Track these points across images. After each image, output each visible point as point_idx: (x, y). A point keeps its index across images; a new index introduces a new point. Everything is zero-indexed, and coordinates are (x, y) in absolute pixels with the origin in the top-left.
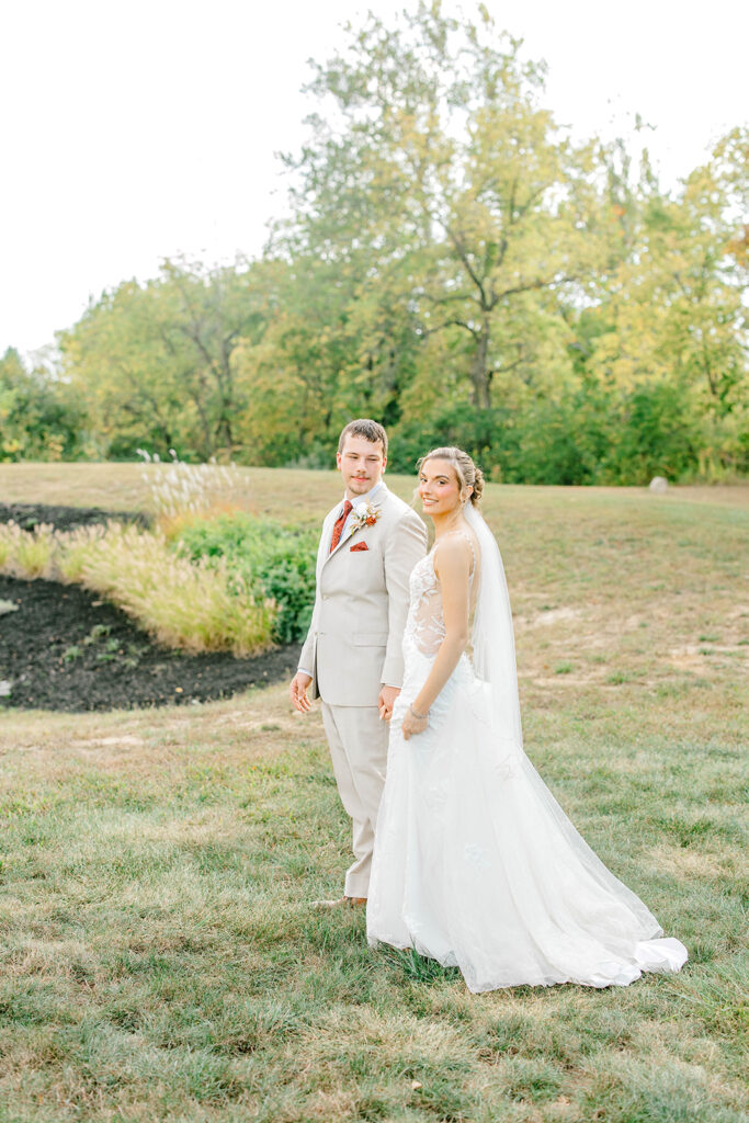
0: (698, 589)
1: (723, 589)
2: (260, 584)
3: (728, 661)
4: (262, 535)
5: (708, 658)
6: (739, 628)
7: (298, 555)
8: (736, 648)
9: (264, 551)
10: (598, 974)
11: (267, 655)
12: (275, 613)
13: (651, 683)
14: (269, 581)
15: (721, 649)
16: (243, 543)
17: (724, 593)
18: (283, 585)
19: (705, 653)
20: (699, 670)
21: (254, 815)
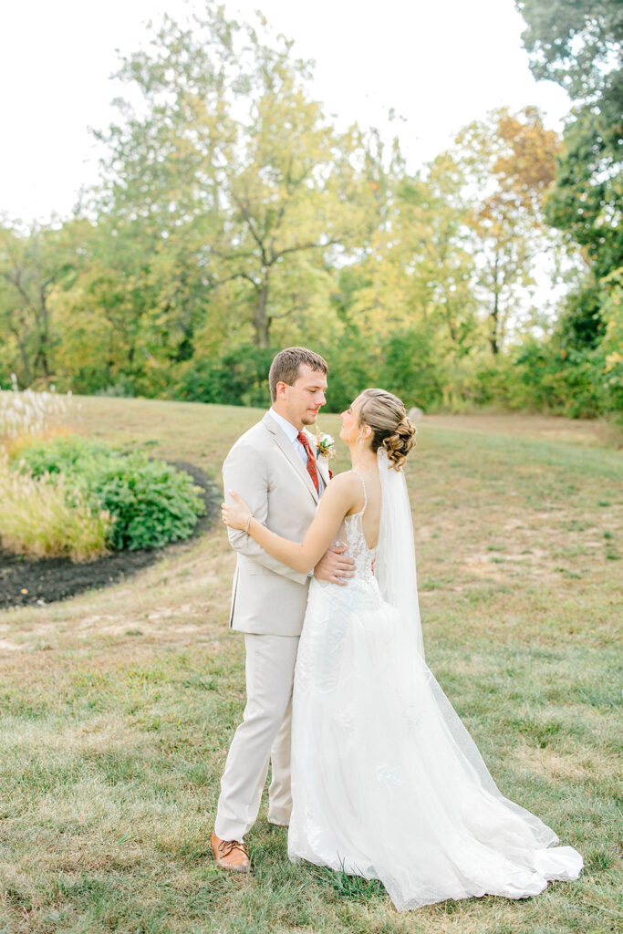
0: (474, 504)
1: (494, 504)
2: (95, 498)
3: (518, 569)
4: (94, 455)
5: (500, 566)
6: (517, 539)
7: (127, 472)
8: (520, 558)
9: (98, 469)
10: (511, 885)
11: (101, 560)
12: (109, 524)
13: (459, 589)
14: (103, 495)
15: (509, 558)
16: (79, 462)
17: (496, 508)
18: (115, 499)
19: (497, 561)
20: (497, 577)
21: (144, 722)
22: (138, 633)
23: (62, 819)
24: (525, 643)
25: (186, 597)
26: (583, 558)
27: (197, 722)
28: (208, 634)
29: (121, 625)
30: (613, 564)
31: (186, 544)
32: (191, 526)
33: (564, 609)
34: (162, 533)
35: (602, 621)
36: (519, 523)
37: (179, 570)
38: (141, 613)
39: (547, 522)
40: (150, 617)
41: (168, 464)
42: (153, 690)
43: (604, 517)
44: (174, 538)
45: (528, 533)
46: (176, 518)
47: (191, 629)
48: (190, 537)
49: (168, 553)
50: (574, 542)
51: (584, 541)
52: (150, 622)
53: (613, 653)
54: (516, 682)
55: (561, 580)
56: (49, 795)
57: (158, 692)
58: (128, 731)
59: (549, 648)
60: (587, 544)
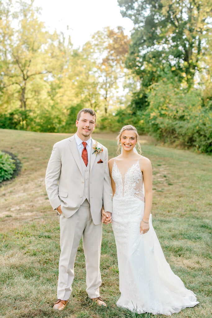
21: (30, 252)
22: (11, 216)
23: (14, 295)
25: (21, 201)
26: (160, 185)
27: (50, 251)
28: (37, 216)
29: (2, 213)
30: (171, 187)
31: (10, 181)
32: (11, 174)
33: (163, 203)
34: (2, 177)
35: (178, 207)
37: (9, 190)
38: (6, 207)
40: (11, 210)
43: (161, 169)
44: (5, 179)
46: (6, 171)
47: (29, 214)
48: (11, 178)
49: (3, 184)
51: (157, 178)
52: (12, 211)
53: (187, 220)
54: (159, 232)
55: (156, 192)
56: (5, 285)
57: (30, 240)
58: (25, 256)
59: (164, 218)
60: (159, 180)
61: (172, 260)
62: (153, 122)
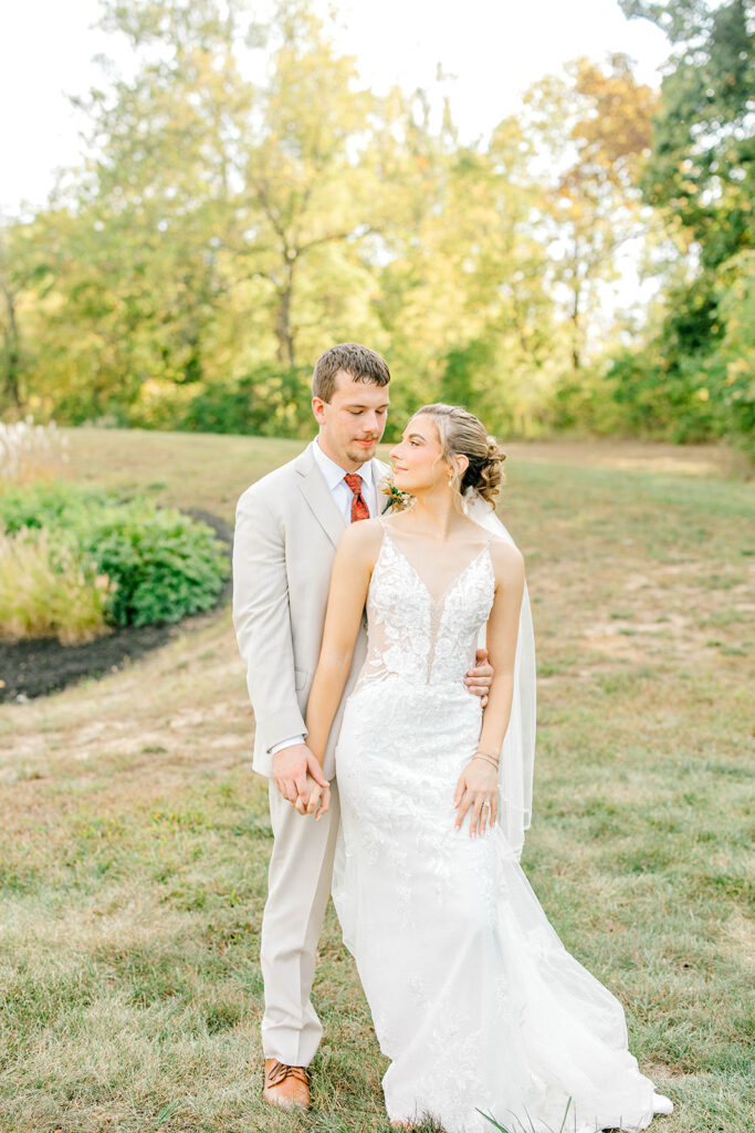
0: (579, 556)
1: (606, 556)
2: (89, 560)
3: (656, 644)
4: (86, 503)
5: (633, 640)
6: (646, 602)
7: (129, 525)
8: (655, 628)
9: (90, 522)
11: (100, 641)
12: (108, 592)
13: (585, 673)
14: (99, 555)
15: (640, 628)
16: (66, 513)
17: (609, 560)
18: (114, 560)
19: (627, 634)
20: (632, 655)
21: (182, 895)
22: (160, 750)
24: (696, 752)
25: (218, 693)
26: (740, 627)
29: (135, 737)
31: (208, 617)
32: (213, 593)
33: (738, 700)
34: (178, 602)
36: (643, 580)
37: (202, 651)
38: (159, 717)
39: (681, 579)
40: (174, 724)
41: (182, 512)
42: (190, 842)
44: (192, 609)
45: (659, 594)
46: (193, 582)
47: (231, 741)
48: (213, 607)
49: (185, 630)
50: (722, 604)
51: (735, 602)
52: (173, 732)
54: (701, 814)
55: (720, 657)
56: (48, 1032)
57: (198, 845)
58: (160, 911)
59: (731, 760)
60: (741, 608)
61: (734, 935)
62: (737, 395)
